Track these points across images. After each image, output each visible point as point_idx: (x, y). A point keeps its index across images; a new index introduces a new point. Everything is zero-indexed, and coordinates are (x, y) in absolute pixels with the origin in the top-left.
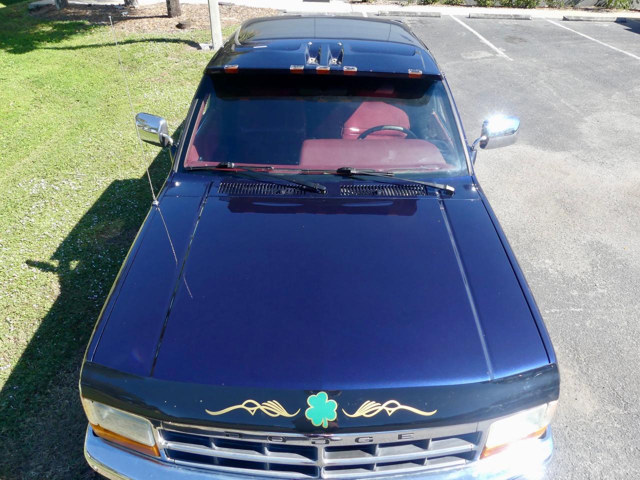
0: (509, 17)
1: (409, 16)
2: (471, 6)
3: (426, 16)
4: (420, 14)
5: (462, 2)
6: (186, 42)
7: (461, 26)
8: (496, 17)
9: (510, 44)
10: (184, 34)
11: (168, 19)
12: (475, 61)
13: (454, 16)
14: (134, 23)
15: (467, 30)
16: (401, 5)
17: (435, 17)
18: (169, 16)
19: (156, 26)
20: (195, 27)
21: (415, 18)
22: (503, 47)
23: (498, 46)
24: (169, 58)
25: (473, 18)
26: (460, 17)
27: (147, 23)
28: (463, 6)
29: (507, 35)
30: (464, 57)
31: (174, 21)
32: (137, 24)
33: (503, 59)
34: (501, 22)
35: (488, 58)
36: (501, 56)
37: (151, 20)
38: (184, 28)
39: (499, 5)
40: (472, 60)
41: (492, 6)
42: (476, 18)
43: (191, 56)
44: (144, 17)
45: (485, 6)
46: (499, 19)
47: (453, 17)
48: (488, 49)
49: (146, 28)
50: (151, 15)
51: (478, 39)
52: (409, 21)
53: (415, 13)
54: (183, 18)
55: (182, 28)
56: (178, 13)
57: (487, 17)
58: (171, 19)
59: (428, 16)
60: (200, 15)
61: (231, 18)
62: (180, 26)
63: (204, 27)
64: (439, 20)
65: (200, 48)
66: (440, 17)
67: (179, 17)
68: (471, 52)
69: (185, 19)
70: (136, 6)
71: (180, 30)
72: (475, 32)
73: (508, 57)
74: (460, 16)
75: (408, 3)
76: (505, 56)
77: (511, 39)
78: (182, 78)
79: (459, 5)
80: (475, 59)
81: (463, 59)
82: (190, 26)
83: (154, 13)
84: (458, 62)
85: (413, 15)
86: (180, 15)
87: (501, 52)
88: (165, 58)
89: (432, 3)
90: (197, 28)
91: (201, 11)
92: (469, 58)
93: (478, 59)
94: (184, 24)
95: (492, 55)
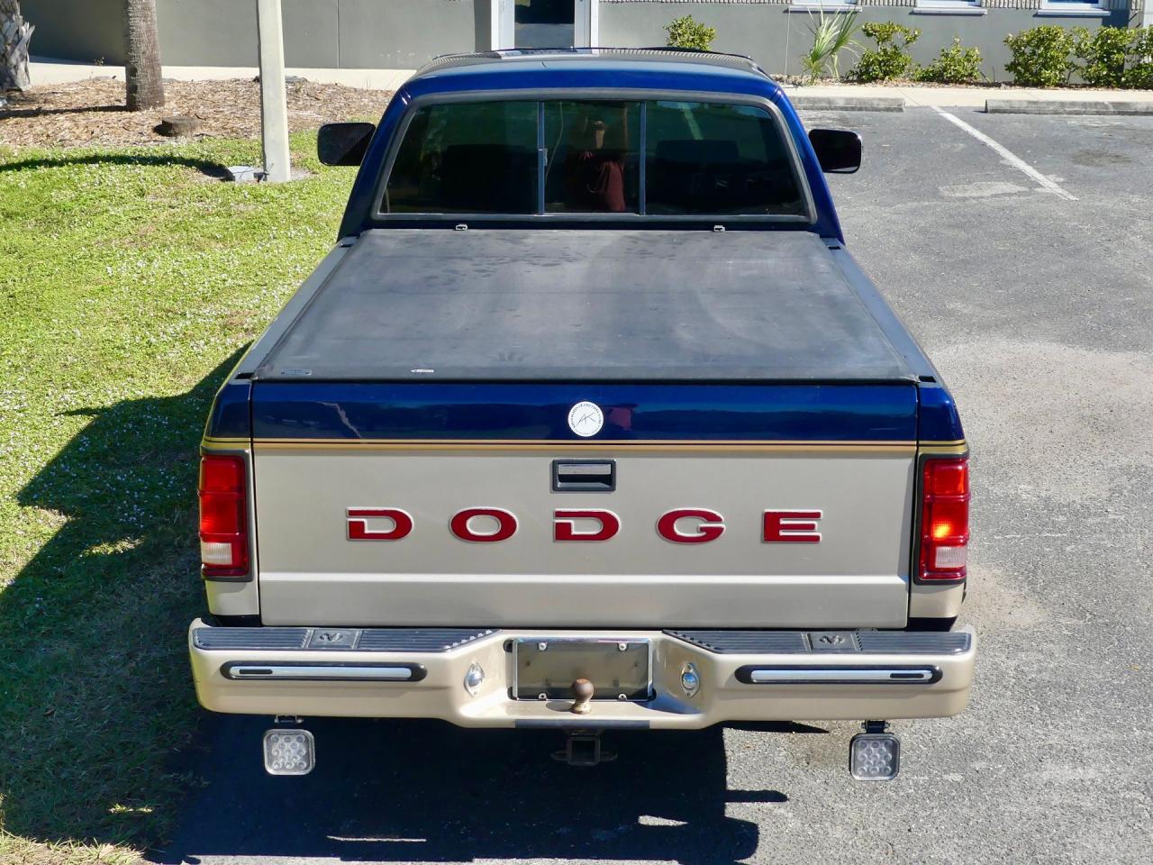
0: (1100, 109)
1: (812, 109)
2: (998, 85)
3: (860, 109)
4: (841, 103)
5: (971, 75)
6: (189, 163)
7: (959, 129)
8: (1061, 109)
9: (1081, 167)
10: (180, 146)
11: (127, 114)
12: (974, 202)
13: (942, 108)
14: (31, 126)
15: (968, 138)
16: (794, 83)
17: (888, 110)
18: (131, 106)
19: (97, 131)
20: (206, 131)
21: (829, 114)
22: (1060, 173)
23: (1045, 172)
24: (149, 199)
25: (995, 111)
26: (962, 113)
27: (68, 124)
28: (977, 84)
29: (1081, 148)
30: (946, 193)
31: (148, 118)
32: (39, 129)
33: (1052, 198)
34: (1074, 121)
35: (1010, 195)
36: (1048, 191)
37: (80, 117)
38: (176, 135)
39: (1081, 81)
40: (965, 199)
41: (1061, 86)
42: (1005, 112)
43: (210, 194)
44: (55, 112)
45: (1039, 84)
46: (1070, 113)
47: (939, 110)
48: (1018, 176)
49: (68, 137)
50: (73, 107)
51: (998, 156)
52: (811, 119)
53: (829, 101)
54: (172, 109)
55: (169, 135)
56: (156, 99)
57: (1038, 109)
58: (137, 113)
59: (866, 109)
60: (215, 104)
61: (304, 114)
62: (165, 129)
63: (233, 131)
64: (897, 118)
65: (228, 177)
66: (900, 110)
67: (158, 108)
68: (970, 183)
69: (175, 114)
70: (23, 88)
71: (165, 138)
72: (992, 143)
73: (1065, 193)
74: (960, 108)
75: (813, 79)
76: (1060, 191)
77: (1089, 157)
78: (197, 235)
79: (962, 82)
80: (974, 198)
81: (942, 198)
82: (193, 128)
83: (79, 101)
84: (926, 203)
85: (824, 104)
86: (162, 104)
87: (1049, 184)
88: (138, 199)
89: (883, 79)
90: (213, 133)
91: (217, 97)
92: (958, 195)
93: (982, 197)
94: (176, 125)
95: (1023, 189)
